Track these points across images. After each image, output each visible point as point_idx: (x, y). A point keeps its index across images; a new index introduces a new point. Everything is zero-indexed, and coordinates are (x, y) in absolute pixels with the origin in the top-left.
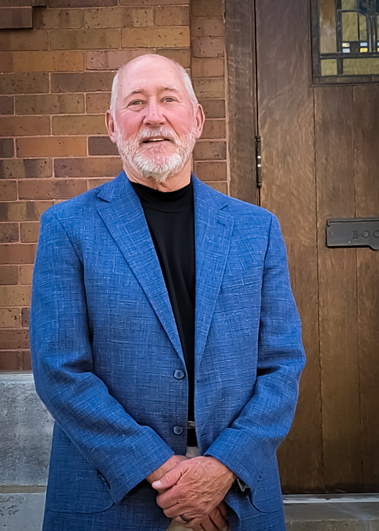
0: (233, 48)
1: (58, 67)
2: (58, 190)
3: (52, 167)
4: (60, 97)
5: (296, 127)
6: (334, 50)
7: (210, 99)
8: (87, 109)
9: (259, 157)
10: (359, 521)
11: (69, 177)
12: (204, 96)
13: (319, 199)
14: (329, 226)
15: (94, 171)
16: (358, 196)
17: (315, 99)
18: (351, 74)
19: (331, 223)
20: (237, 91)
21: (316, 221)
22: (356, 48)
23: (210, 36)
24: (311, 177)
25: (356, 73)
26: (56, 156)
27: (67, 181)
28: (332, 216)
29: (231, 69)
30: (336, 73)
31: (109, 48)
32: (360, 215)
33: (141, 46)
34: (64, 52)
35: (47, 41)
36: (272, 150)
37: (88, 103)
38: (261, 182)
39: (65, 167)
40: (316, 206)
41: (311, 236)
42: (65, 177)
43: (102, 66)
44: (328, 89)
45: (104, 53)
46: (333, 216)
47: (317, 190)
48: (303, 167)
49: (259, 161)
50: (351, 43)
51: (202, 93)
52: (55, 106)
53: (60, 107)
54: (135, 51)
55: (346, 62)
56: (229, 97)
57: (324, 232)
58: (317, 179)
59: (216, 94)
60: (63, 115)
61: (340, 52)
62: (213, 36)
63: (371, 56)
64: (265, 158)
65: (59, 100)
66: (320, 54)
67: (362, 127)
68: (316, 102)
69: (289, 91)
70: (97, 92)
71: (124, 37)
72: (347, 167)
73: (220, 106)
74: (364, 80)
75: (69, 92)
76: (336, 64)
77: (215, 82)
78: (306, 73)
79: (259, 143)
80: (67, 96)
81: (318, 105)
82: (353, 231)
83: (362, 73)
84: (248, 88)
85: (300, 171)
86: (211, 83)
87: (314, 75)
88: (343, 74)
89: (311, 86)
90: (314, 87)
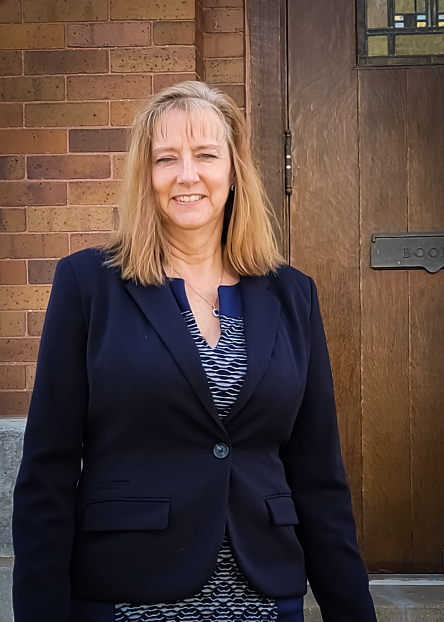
0: (258, 22)
1: (34, 43)
2: (31, 194)
3: (24, 166)
4: (35, 80)
5: (335, 120)
6: (384, 25)
7: (226, 84)
8: (67, 95)
9: (288, 157)
10: (395, 608)
11: (45, 179)
12: (218, 81)
13: (362, 209)
14: (375, 242)
15: (76, 172)
16: (411, 205)
17: (360, 84)
18: (406, 54)
19: (377, 239)
20: (261, 75)
21: (358, 236)
22: (412, 23)
23: (227, 7)
24: (353, 181)
25: (411, 54)
26: (29, 153)
27: (43, 184)
28: (378, 230)
29: (255, 47)
30: (386, 53)
31: (96, 20)
32: (413, 229)
33: (135, 18)
34: (40, 25)
35: (20, 13)
36: (305, 147)
37: (69, 88)
38: (291, 188)
39: (40, 166)
40: (359, 218)
41: (352, 255)
42: (41, 179)
43: (87, 43)
44: (377, 72)
45: (89, 26)
46: (380, 230)
47: (361, 198)
48: (343, 169)
49: (288, 162)
50: (406, 16)
51: (215, 77)
52: (29, 92)
53: (35, 93)
54: (128, 24)
55: (399, 39)
56: (252, 82)
57: (368, 250)
58: (360, 185)
59: (232, 78)
60: (38, 102)
61: (392, 27)
62: (230, 7)
63: (431, 31)
64: (296, 157)
65: (34, 85)
66: (367, 29)
67: (417, 120)
68: (360, 88)
69: (327, 74)
70: (80, 74)
71: (114, 7)
72: (398, 168)
73: (238, 93)
74: (421, 62)
75: (46, 74)
76: (386, 42)
77: (232, 62)
78: (349, 52)
79: (288, 138)
80: (44, 80)
81: (362, 92)
82: (404, 249)
83: (419, 53)
84: (275, 70)
85: (340, 174)
86: (227, 65)
87: (359, 55)
88: (396, 55)
89: (355, 69)
90: (358, 70)
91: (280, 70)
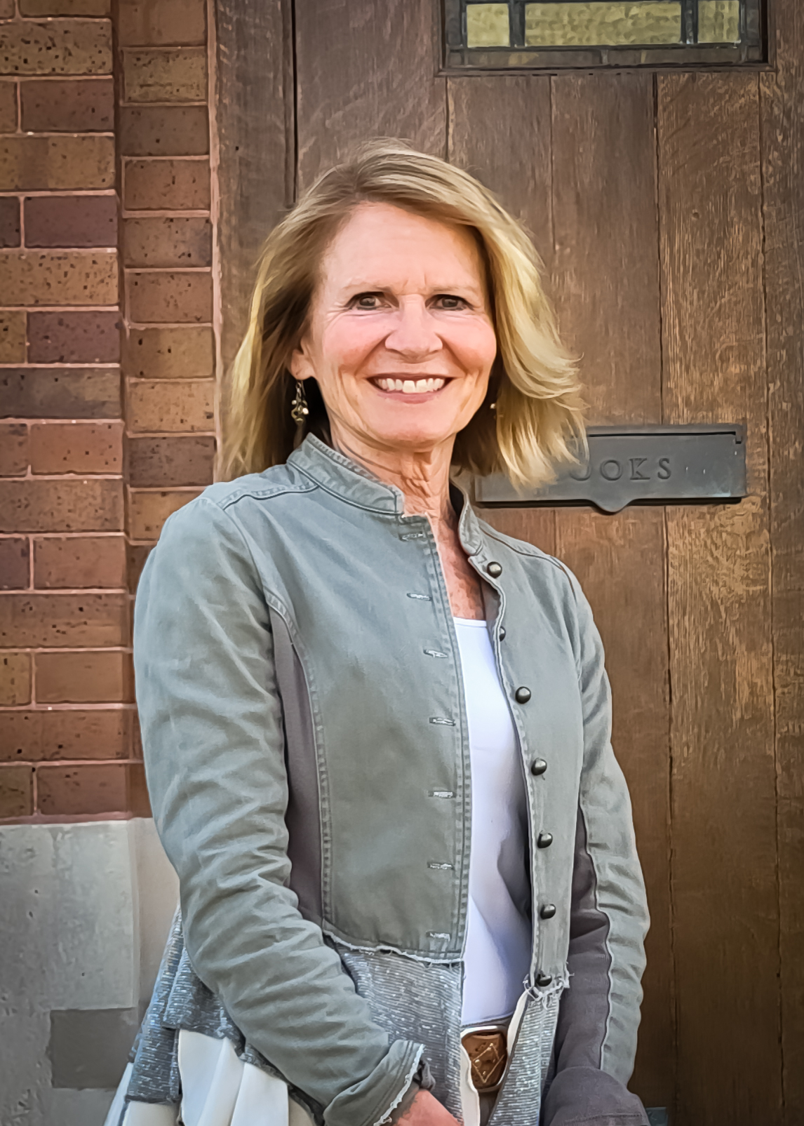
7: (168, 104)
12: (151, 97)
17: (451, 108)
18: (548, 44)
20: (241, 85)
25: (560, 42)
29: (225, 25)
30: (505, 41)
44: (486, 82)
51: (145, 88)
55: (534, 12)
56: (220, 100)
59: (182, 89)
67: (576, 184)
68: (452, 117)
69: (380, 86)
73: (196, 124)
74: (581, 60)
76: (506, 17)
77: (181, 57)
78: (426, 39)
81: (457, 125)
83: (576, 43)
84: (271, 75)
86: (171, 62)
87: (447, 46)
88: (526, 45)
89: (442, 73)
90: (446, 77)
91: (280, 76)
